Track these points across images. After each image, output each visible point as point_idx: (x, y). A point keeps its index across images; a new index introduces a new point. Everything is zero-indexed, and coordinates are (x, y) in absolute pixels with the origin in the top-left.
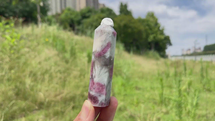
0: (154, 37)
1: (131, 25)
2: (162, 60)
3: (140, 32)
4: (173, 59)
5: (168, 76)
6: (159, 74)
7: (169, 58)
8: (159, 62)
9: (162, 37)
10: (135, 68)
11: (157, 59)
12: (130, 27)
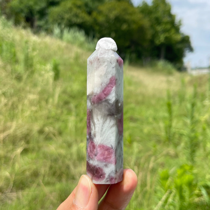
0: (166, 38)
1: (127, 17)
2: (177, 75)
3: (141, 30)
4: (195, 73)
5: (182, 99)
6: (169, 97)
7: (189, 70)
8: (171, 78)
9: (178, 37)
10: (132, 88)
11: (170, 73)
12: (125, 21)
